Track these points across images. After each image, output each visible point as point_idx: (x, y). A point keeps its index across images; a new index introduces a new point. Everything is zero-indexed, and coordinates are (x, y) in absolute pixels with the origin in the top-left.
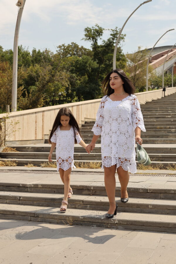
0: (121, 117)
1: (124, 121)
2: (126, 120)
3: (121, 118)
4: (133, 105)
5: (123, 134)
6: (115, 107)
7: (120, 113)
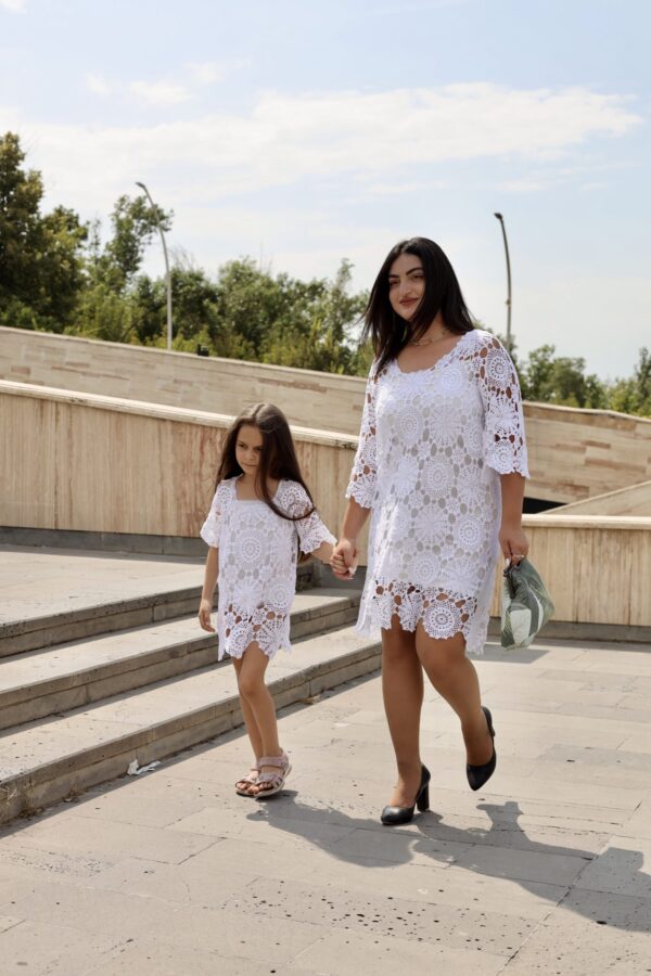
0: (430, 437)
1: (441, 450)
2: (451, 446)
3: (431, 441)
4: (480, 378)
5: (434, 502)
6: (408, 402)
7: (427, 423)
